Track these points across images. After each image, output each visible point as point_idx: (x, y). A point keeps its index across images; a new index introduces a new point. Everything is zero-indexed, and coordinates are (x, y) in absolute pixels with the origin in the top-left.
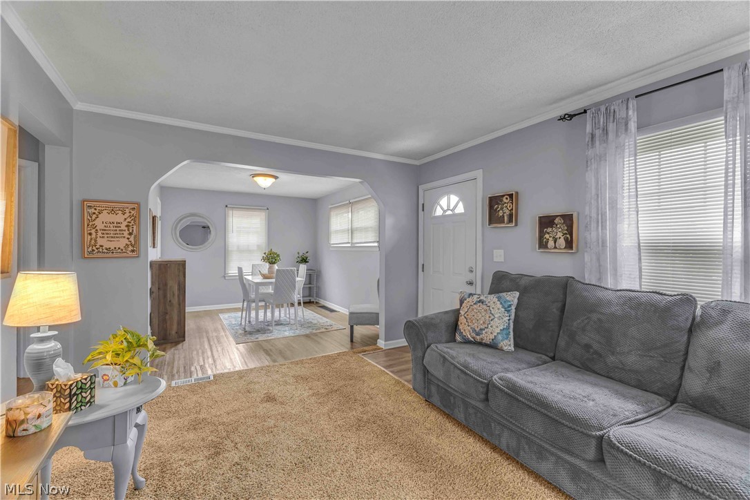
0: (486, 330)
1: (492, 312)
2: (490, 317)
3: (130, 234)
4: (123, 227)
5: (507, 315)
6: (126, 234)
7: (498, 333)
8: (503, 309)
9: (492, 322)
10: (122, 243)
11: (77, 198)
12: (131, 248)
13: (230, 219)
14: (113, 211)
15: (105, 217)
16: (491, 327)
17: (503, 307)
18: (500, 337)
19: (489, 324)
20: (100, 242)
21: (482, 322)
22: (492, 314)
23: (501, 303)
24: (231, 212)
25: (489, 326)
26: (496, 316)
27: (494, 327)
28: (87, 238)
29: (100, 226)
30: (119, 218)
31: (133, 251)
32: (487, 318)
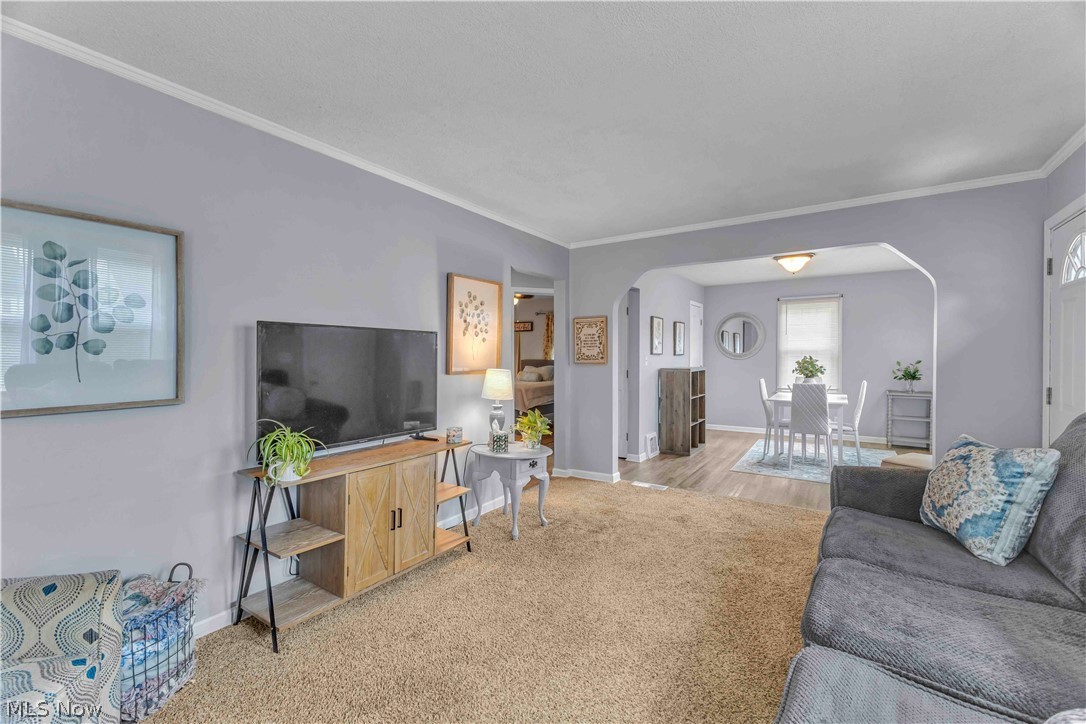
0: (950, 509)
1: (970, 479)
2: (961, 487)
3: (600, 343)
4: (596, 337)
5: (1003, 491)
6: (598, 343)
7: (967, 520)
8: (995, 479)
9: (961, 497)
10: (595, 351)
11: (571, 317)
12: (601, 356)
13: (783, 316)
14: (590, 326)
15: (586, 331)
16: (959, 505)
17: (998, 473)
18: (969, 529)
19: (956, 499)
20: (584, 350)
21: (946, 493)
22: (968, 485)
23: (997, 466)
24: (784, 307)
25: (956, 502)
26: (975, 487)
27: (963, 507)
28: (576, 347)
29: (583, 338)
30: (593, 330)
31: (602, 358)
32: (957, 488)
